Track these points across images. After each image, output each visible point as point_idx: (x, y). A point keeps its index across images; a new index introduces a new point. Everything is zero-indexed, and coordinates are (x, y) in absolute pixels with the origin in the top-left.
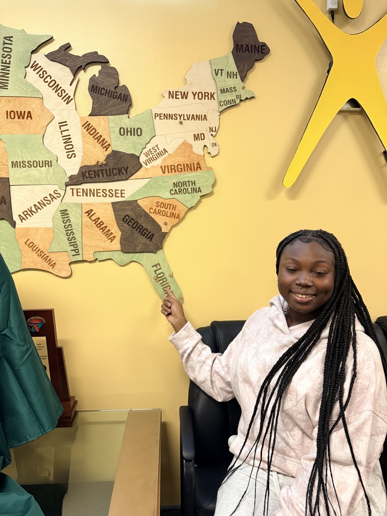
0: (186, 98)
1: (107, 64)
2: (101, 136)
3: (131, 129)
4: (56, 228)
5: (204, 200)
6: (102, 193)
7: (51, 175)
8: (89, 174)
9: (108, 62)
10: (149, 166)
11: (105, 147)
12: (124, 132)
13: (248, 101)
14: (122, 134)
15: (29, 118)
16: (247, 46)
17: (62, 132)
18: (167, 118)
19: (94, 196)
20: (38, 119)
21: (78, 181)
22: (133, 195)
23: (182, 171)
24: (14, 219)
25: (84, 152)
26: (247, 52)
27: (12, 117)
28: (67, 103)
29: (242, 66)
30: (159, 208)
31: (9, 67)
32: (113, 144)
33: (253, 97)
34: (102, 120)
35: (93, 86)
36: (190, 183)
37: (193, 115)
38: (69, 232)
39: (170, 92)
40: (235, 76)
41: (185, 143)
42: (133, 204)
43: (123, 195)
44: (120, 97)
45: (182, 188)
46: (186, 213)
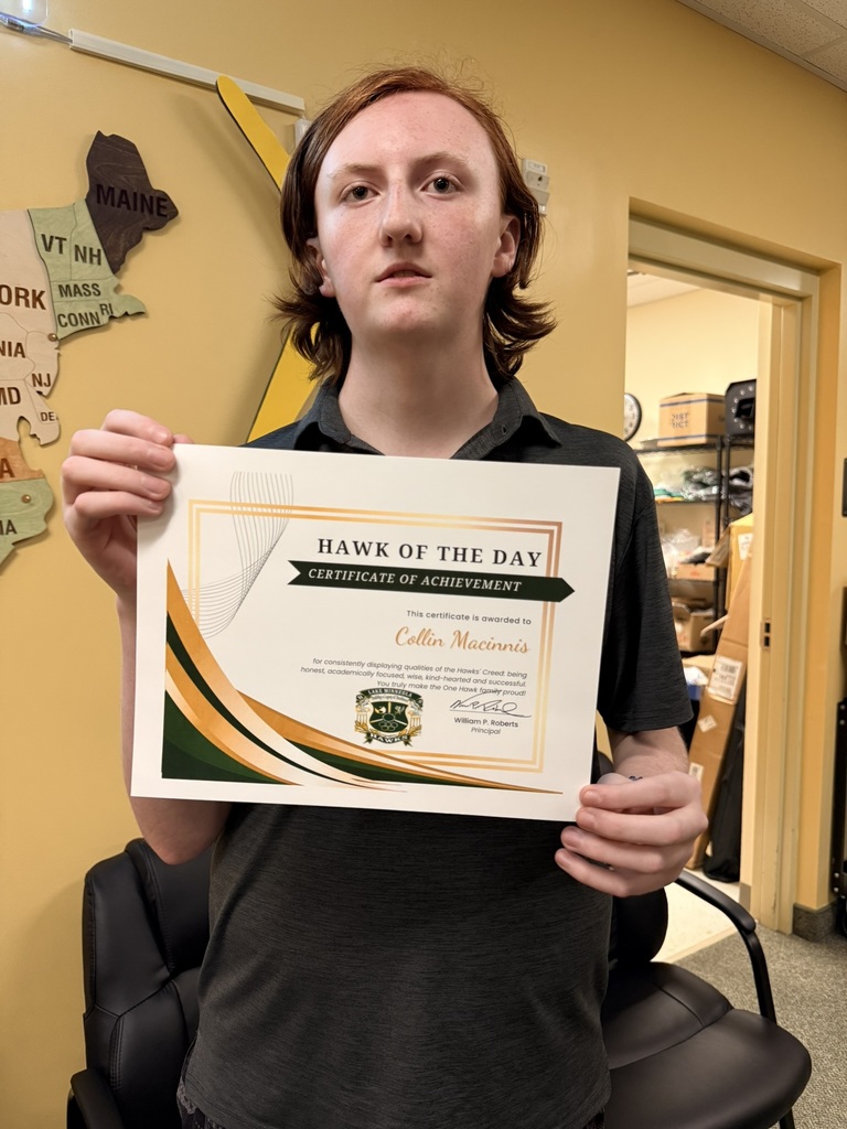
5: (23, 552)
13: (128, 321)
16: (123, 192)
26: (124, 206)
29: (112, 236)
33: (140, 314)
40: (95, 260)
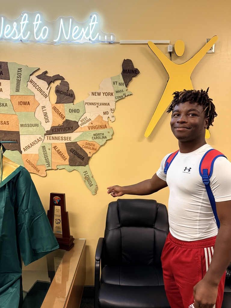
0: (100, 95)
1: (63, 80)
2: (61, 113)
3: (74, 109)
4: (40, 154)
5: (108, 142)
6: (61, 139)
7: (38, 130)
8: (55, 130)
9: (64, 79)
10: (83, 126)
11: (63, 118)
12: (71, 111)
13: (129, 96)
14: (70, 112)
15: (29, 105)
16: (129, 70)
17: (43, 111)
18: (91, 105)
19: (57, 140)
20: (32, 105)
21: (50, 133)
22: (75, 139)
23: (98, 128)
24: (21, 150)
25: (53, 120)
26: (129, 73)
27: (21, 104)
28: (46, 98)
29: (126, 80)
30: (87, 145)
31: (20, 82)
32: (66, 116)
33: (131, 95)
34: (61, 106)
35: (57, 90)
36: (102, 134)
37: (103, 103)
38: (46, 156)
39: (92, 93)
40: (123, 85)
41: (99, 116)
42: (75, 144)
43: (70, 139)
44: (69, 95)
45: (98, 136)
46: (100, 148)
